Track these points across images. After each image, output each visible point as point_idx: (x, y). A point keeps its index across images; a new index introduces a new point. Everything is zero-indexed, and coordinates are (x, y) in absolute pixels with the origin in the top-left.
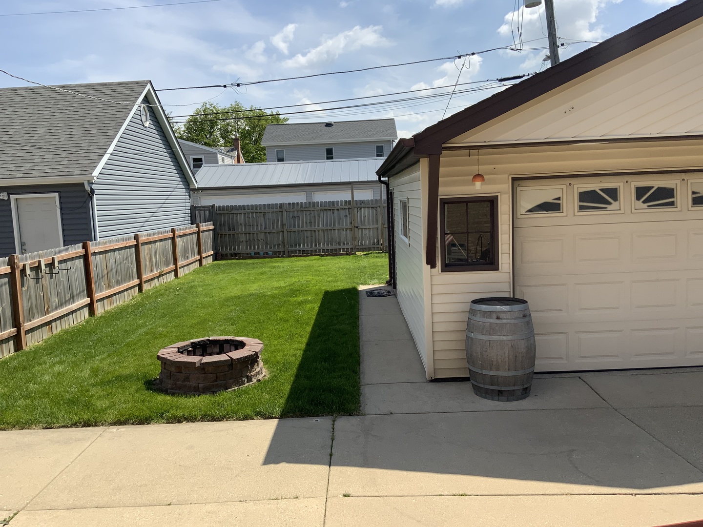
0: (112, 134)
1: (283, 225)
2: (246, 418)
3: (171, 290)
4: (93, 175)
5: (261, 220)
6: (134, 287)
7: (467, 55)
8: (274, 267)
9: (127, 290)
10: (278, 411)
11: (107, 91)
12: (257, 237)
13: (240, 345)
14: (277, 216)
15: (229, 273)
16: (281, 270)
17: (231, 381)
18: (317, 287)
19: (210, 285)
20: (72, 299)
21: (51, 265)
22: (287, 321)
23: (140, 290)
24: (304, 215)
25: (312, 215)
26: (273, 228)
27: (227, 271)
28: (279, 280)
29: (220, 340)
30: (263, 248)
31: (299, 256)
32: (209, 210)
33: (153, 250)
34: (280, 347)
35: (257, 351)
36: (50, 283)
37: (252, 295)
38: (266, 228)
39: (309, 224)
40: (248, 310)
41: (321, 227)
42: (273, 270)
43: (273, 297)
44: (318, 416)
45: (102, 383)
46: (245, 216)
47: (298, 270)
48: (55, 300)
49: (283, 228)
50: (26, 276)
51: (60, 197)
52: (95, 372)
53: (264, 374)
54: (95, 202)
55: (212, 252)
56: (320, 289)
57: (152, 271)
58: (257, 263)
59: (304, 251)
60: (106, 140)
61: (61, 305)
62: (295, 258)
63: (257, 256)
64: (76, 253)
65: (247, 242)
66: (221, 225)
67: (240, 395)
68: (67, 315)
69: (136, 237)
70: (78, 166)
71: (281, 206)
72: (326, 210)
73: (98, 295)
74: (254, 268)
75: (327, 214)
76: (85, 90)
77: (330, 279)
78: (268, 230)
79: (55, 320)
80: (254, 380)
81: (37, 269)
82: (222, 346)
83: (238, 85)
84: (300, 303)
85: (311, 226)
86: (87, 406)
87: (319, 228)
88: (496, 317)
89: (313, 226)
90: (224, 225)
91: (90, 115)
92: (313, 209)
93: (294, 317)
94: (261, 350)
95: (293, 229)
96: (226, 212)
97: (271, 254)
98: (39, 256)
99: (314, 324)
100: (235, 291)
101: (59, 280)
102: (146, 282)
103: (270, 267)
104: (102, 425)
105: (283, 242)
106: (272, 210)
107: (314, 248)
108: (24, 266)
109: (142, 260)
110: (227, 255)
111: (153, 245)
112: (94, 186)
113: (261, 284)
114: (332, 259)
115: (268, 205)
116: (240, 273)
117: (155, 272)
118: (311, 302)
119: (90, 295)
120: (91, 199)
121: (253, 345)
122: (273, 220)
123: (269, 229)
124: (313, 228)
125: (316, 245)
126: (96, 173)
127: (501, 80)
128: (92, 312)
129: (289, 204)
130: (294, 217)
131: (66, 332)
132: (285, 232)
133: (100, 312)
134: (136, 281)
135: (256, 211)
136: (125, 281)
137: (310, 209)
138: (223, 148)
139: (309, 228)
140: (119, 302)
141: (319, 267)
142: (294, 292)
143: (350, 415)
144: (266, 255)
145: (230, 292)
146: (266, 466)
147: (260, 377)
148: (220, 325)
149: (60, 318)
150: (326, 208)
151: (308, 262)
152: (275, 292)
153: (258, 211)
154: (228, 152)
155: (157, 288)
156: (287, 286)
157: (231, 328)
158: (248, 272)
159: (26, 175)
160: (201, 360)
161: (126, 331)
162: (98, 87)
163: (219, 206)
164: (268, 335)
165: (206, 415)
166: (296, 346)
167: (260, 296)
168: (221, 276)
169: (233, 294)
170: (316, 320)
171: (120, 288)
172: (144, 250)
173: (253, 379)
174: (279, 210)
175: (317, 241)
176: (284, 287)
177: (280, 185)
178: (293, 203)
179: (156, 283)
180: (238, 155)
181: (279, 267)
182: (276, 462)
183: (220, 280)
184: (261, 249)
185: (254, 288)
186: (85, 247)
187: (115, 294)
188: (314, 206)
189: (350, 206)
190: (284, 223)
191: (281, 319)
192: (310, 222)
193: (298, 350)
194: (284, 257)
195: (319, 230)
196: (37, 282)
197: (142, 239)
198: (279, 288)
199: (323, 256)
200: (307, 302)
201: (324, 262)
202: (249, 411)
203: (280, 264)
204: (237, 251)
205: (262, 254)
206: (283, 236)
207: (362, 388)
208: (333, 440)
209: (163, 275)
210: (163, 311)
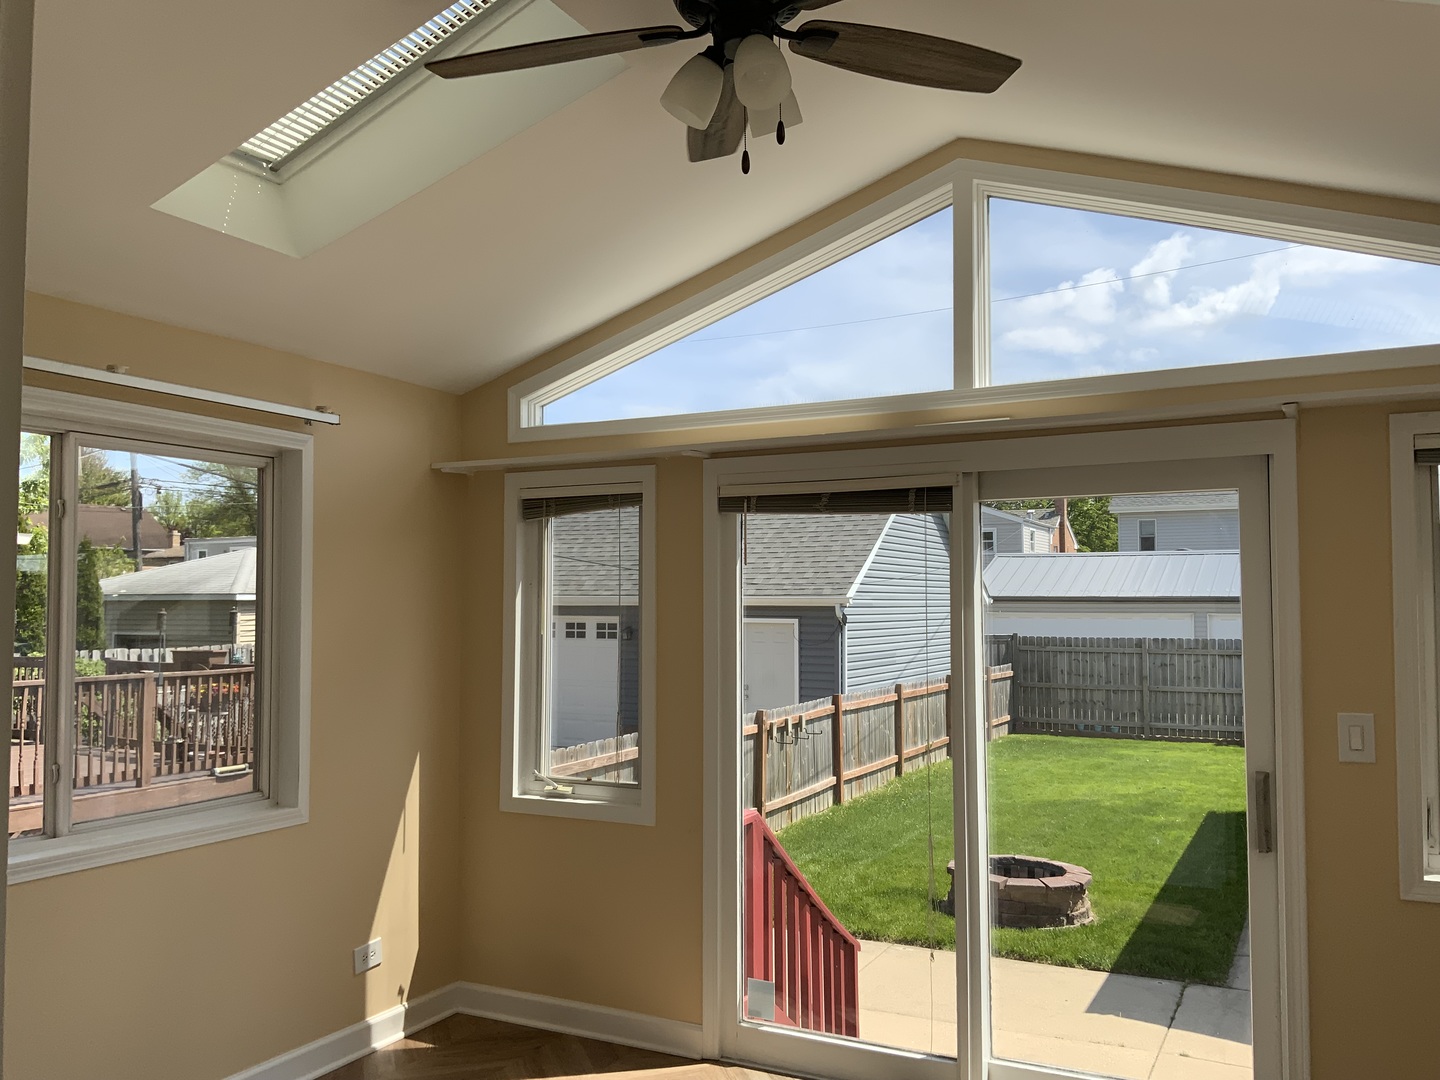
0: (874, 532)
1: (1142, 678)
2: (1064, 964)
3: (944, 778)
4: (848, 596)
5: (1100, 666)
6: (890, 766)
8: (1121, 757)
9: (881, 770)
10: (1108, 963)
12: (1092, 696)
13: (1059, 872)
14: (1131, 662)
15: (1039, 759)
16: (1133, 763)
17: (1046, 917)
18: (1195, 804)
19: (1006, 777)
20: (816, 776)
21: (797, 726)
22: (1135, 851)
23: (899, 772)
24: (1185, 664)
25: (1201, 664)
26: (1123, 682)
27: (1035, 756)
28: (1127, 783)
29: (1029, 861)
30: (1101, 718)
31: (1170, 740)
32: (1007, 643)
33: (919, 710)
34: (1118, 888)
35: (1083, 883)
36: (794, 750)
37: (1074, 803)
38: (1108, 682)
39: (1193, 681)
40: (1070, 827)
41: (1219, 688)
42: (1118, 762)
43: (1114, 810)
44: (1162, 978)
45: (876, 893)
46: (1070, 657)
47: (1166, 767)
48: (797, 775)
49: (1141, 683)
50: (772, 738)
51: (800, 625)
52: (863, 879)
53: (1091, 918)
54: (847, 634)
55: (1008, 718)
56: (1200, 807)
57: (915, 743)
58: (1089, 746)
59: (1182, 731)
61: (804, 783)
62: (1164, 742)
63: (1089, 732)
64: (825, 710)
65: (1071, 704)
66: (1025, 671)
67: (1057, 936)
68: (809, 798)
69: (898, 689)
70: (827, 581)
71: (1140, 643)
72: (1230, 656)
73: (846, 774)
74: (1083, 755)
75: (1231, 664)
77: (1223, 791)
78: (1112, 687)
79: (796, 803)
80: (1077, 924)
81: (783, 729)
82: (1031, 870)
84: (1160, 827)
85: (1198, 684)
86: (864, 915)
87: (1213, 690)
89: (1202, 683)
90: (1032, 671)
92: (1204, 652)
93: (1146, 847)
94: (1088, 882)
95: (1162, 688)
96: (1036, 648)
97: (1116, 731)
98: (787, 713)
99: (1179, 862)
100: (1049, 792)
101: (804, 747)
102: (906, 760)
103: (1114, 757)
104: (885, 940)
105: (1141, 711)
106: (1121, 650)
107: (1202, 726)
108: (771, 725)
109: (904, 725)
110: (1034, 724)
111: (919, 701)
112: (847, 611)
113: (1095, 786)
114: (1236, 751)
115: (1114, 639)
116: (1058, 761)
117: (920, 746)
118: (1179, 827)
119: (837, 772)
120: (842, 629)
121: (1076, 874)
122: (1123, 668)
123: (1115, 683)
124: (1202, 689)
125: (1207, 721)
126: (852, 593)
128: (837, 799)
129: (1156, 640)
130: (1164, 665)
131: (809, 822)
132: (1146, 693)
133: (846, 799)
134: (894, 758)
135: (1092, 649)
136: (880, 757)
137: (1197, 652)
138: (1033, 511)
139: (1193, 688)
140: (873, 787)
141: (1207, 765)
142: (1151, 807)
143: (1208, 985)
144: (1107, 733)
145: (1041, 793)
146: (1088, 1014)
147: (1086, 921)
148: (1027, 844)
149: (801, 801)
150: (1230, 652)
151: (1187, 754)
152: (1117, 802)
153: (1095, 649)
154: (1042, 518)
155: (921, 771)
156: (1140, 795)
157: (1045, 850)
158: (1071, 762)
159: (759, 592)
160: (1006, 881)
161: (890, 832)
163: (1025, 638)
164: (1100, 868)
165: (1012, 951)
166: (1143, 889)
167: (1092, 806)
168: (1023, 764)
169: (1045, 797)
170: (1183, 857)
171: (872, 767)
172: (907, 709)
173: (1075, 921)
174: (1135, 650)
175: (1210, 712)
176: (1135, 795)
177: (1140, 598)
178: (1163, 639)
179: (921, 763)
180: (1062, 525)
181: (1130, 757)
182: (1102, 1012)
183: (1024, 771)
184: (1098, 718)
185: (1081, 791)
186: (836, 702)
187: (866, 775)
188: (1205, 646)
190: (1144, 674)
191: (1123, 847)
192: (1197, 677)
193: (1145, 894)
194: (1140, 738)
195: (1214, 694)
196: (782, 749)
197: (906, 692)
198: (1125, 796)
199: (1219, 743)
200: (1173, 826)
201: (1220, 757)
202: (1068, 956)
203: (1131, 752)
204: (1052, 720)
205: (1099, 729)
206: (1142, 700)
207: (1236, 958)
208: (1178, 1005)
209: (931, 751)
210: (936, 810)
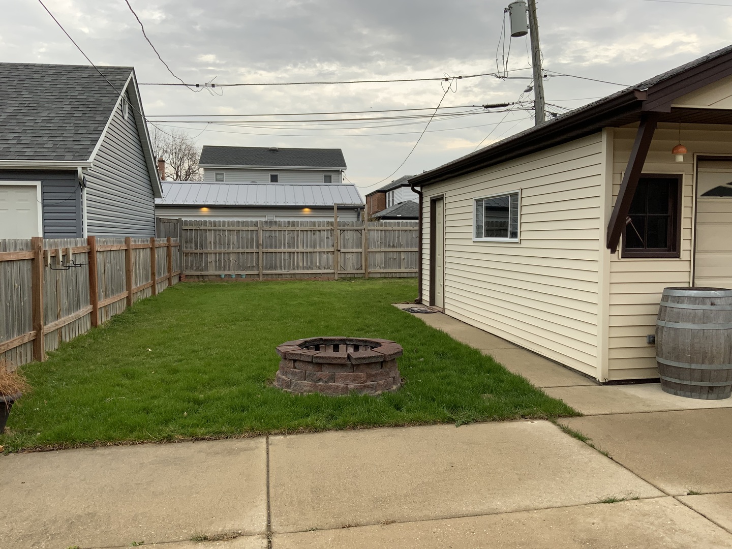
1: (258, 245)
4: (88, 161)
5: (233, 238)
6: (124, 299)
7: (454, 78)
9: (119, 302)
11: (83, 74)
12: (229, 257)
14: (252, 235)
20: (78, 306)
23: (129, 304)
24: (282, 235)
25: (291, 235)
26: (247, 247)
32: (175, 224)
38: (239, 248)
39: (287, 245)
41: (300, 249)
46: (215, 233)
48: (64, 301)
49: (258, 248)
50: (47, 266)
51: (43, 186)
54: (86, 196)
55: (178, 272)
59: (280, 275)
60: (97, 125)
61: (70, 309)
63: (227, 278)
64: (83, 248)
65: (216, 262)
66: (187, 242)
71: (257, 223)
73: (100, 304)
75: (307, 235)
76: (55, 71)
78: (241, 251)
79: (65, 327)
83: (213, 86)
85: (289, 247)
87: (298, 250)
88: (710, 303)
89: (291, 247)
90: (191, 242)
91: (69, 97)
92: (292, 228)
95: (270, 250)
96: (193, 228)
97: (244, 277)
102: (133, 295)
105: (258, 265)
106: (247, 228)
107: (291, 271)
108: (45, 252)
109: (131, 268)
110: (192, 276)
111: (138, 253)
112: (85, 177)
117: (139, 286)
119: (93, 301)
120: (82, 191)
122: (247, 239)
123: (243, 248)
124: (291, 250)
125: (294, 268)
126: (91, 159)
127: (487, 107)
128: (93, 323)
129: (266, 222)
130: (271, 237)
132: (261, 254)
133: (102, 321)
134: (126, 293)
135: (229, 228)
136: (118, 292)
137: (289, 228)
139: (287, 250)
144: (239, 278)
149: (69, 325)
150: (307, 229)
162: (71, 69)
163: (187, 221)
171: (114, 299)
174: (254, 228)
175: (296, 264)
178: (270, 221)
179: (139, 298)
184: (232, 271)
186: (89, 243)
188: (294, 225)
189: (332, 227)
190: (259, 242)
192: (289, 243)
195: (298, 253)
205: (233, 277)
206: (258, 258)
209: (144, 290)
